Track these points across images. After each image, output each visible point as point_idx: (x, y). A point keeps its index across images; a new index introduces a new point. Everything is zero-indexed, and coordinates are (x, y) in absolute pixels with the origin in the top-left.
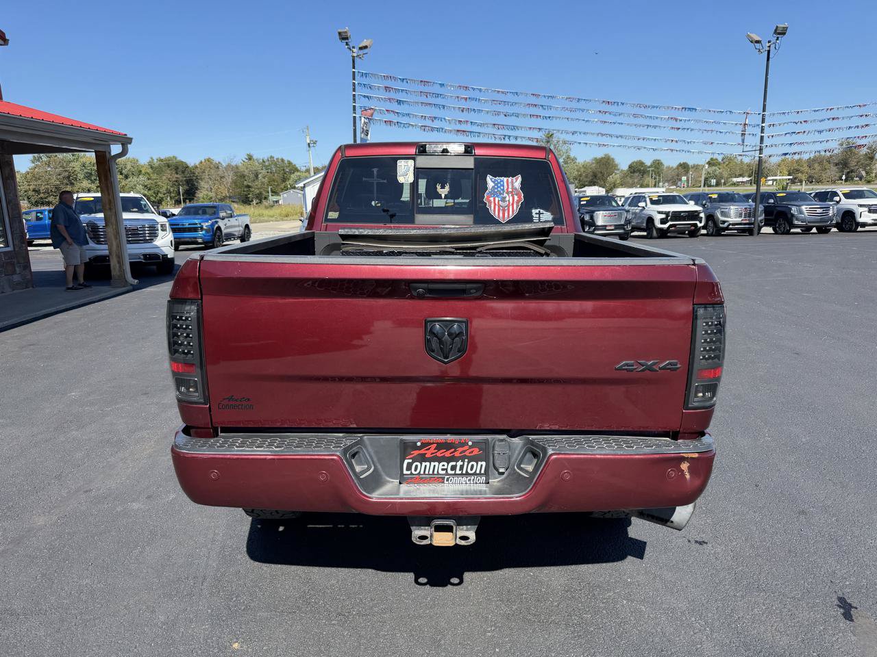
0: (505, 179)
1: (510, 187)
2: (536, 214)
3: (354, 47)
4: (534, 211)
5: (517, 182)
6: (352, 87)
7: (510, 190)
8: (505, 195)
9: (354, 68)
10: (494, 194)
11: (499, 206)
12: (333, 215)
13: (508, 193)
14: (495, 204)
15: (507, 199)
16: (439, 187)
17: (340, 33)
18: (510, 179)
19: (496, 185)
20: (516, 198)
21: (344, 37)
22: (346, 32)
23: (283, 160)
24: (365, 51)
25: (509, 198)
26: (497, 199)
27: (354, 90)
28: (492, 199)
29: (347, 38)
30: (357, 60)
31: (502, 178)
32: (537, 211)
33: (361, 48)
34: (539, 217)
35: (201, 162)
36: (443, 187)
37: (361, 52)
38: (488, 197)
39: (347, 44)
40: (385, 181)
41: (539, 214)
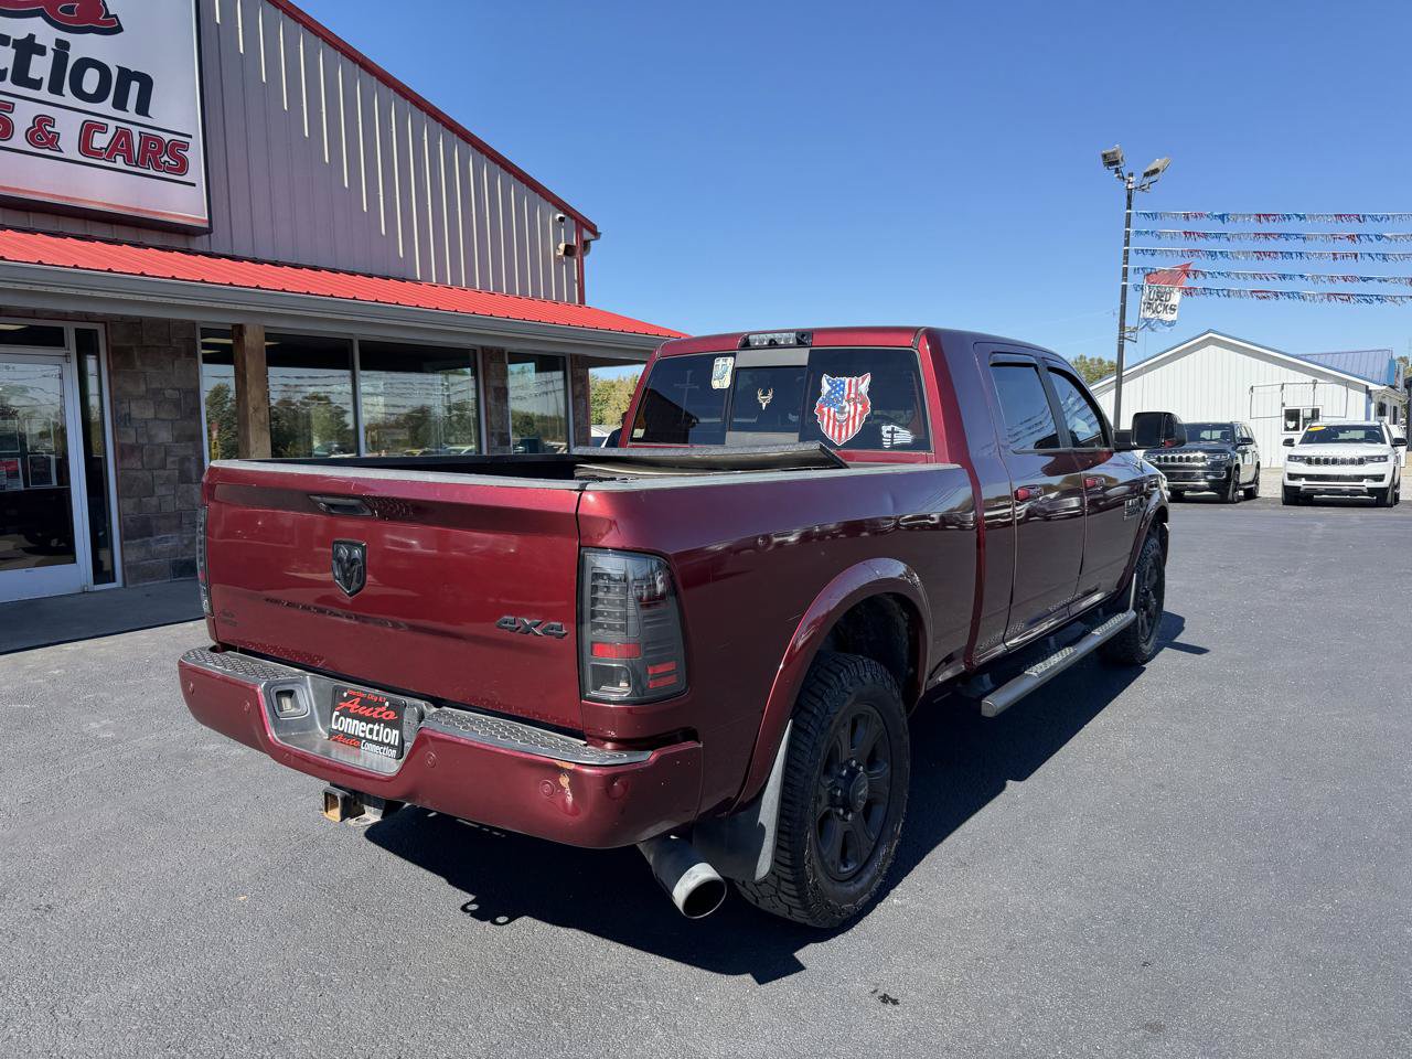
0: (847, 380)
1: (853, 390)
3: (1131, 175)
4: (885, 429)
5: (864, 384)
6: (1123, 239)
7: (852, 396)
8: (845, 403)
9: (1129, 207)
10: (829, 402)
11: (835, 420)
12: (639, 433)
13: (848, 401)
14: (829, 417)
15: (847, 409)
16: (760, 394)
17: (1105, 156)
18: (854, 380)
19: (833, 388)
20: (860, 408)
22: (1114, 153)
25: (849, 408)
26: (832, 409)
27: (1127, 243)
28: (825, 409)
29: (1117, 162)
31: (843, 379)
32: (889, 428)
33: (1147, 175)
34: (892, 438)
36: (765, 394)
38: (821, 407)
39: (1117, 171)
40: (697, 387)
41: (893, 432)
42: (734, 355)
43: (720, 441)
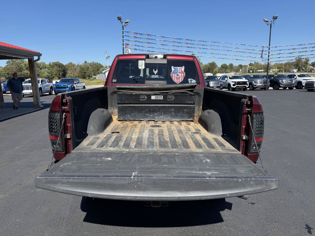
1: (180, 70)
2: (190, 80)
3: (123, 22)
4: (189, 80)
5: (183, 68)
6: (122, 37)
7: (180, 72)
8: (178, 73)
9: (123, 30)
10: (174, 73)
11: (176, 77)
12: (114, 81)
13: (179, 73)
14: (175, 77)
15: (179, 75)
17: (118, 17)
18: (180, 68)
19: (175, 70)
20: (182, 75)
21: (119, 19)
22: (120, 17)
23: (97, 63)
24: (127, 24)
25: (180, 74)
26: (175, 75)
28: (173, 75)
29: (121, 19)
30: (124, 27)
31: (177, 67)
32: (190, 79)
33: (126, 23)
34: (191, 82)
35: (68, 64)
36: (155, 70)
37: (126, 24)
39: (121, 21)
40: (134, 68)
41: (191, 80)
42: (145, 60)
43: (144, 83)
